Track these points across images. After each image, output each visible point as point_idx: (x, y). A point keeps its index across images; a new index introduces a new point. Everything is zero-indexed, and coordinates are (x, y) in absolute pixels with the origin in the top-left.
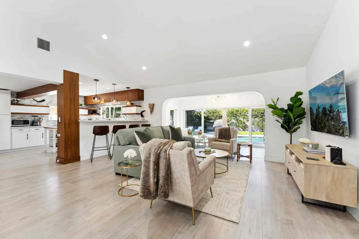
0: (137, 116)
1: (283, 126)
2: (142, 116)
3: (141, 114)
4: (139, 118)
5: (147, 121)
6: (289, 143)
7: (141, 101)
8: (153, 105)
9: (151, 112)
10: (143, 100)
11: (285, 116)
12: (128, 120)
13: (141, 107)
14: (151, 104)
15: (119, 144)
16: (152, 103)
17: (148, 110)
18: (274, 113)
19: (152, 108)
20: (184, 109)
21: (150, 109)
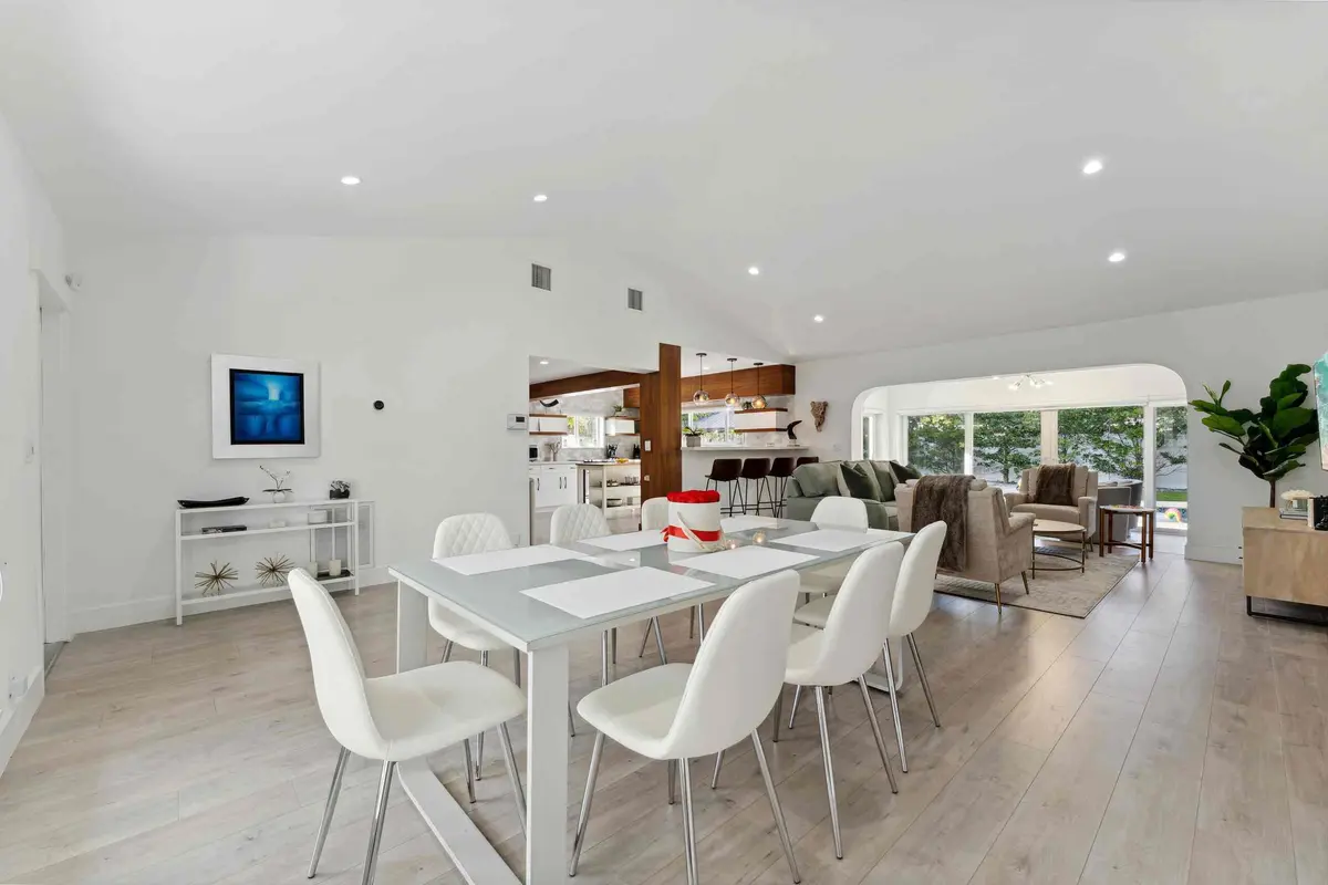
0: (774, 436)
1: (1244, 462)
2: (792, 436)
3: (790, 431)
4: (781, 442)
5: (806, 450)
6: (1268, 505)
7: (788, 396)
8: (826, 405)
9: (819, 424)
10: (793, 393)
11: (1252, 432)
12: (746, 446)
13: (786, 410)
14: (820, 403)
15: (802, 495)
16: (819, 399)
17: (809, 420)
18: (1214, 426)
19: (823, 413)
20: (902, 413)
21: (816, 416)
